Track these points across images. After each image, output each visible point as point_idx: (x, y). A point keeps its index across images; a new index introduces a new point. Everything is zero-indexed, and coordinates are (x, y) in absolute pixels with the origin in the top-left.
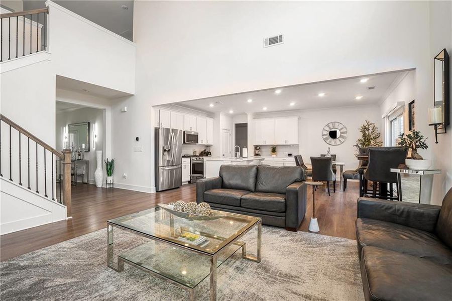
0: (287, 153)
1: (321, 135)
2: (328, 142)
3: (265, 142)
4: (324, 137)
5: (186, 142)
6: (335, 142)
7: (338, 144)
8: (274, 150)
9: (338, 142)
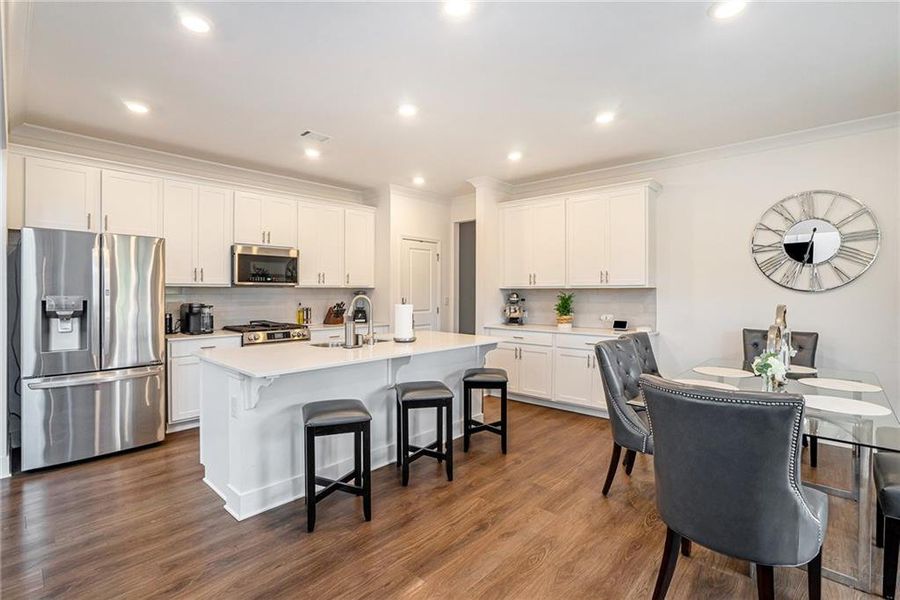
0: (612, 318)
1: (748, 248)
2: (777, 277)
3: (533, 278)
4: (762, 258)
5: (236, 282)
6: (815, 278)
7: (827, 285)
8: (565, 308)
9: (829, 278)
